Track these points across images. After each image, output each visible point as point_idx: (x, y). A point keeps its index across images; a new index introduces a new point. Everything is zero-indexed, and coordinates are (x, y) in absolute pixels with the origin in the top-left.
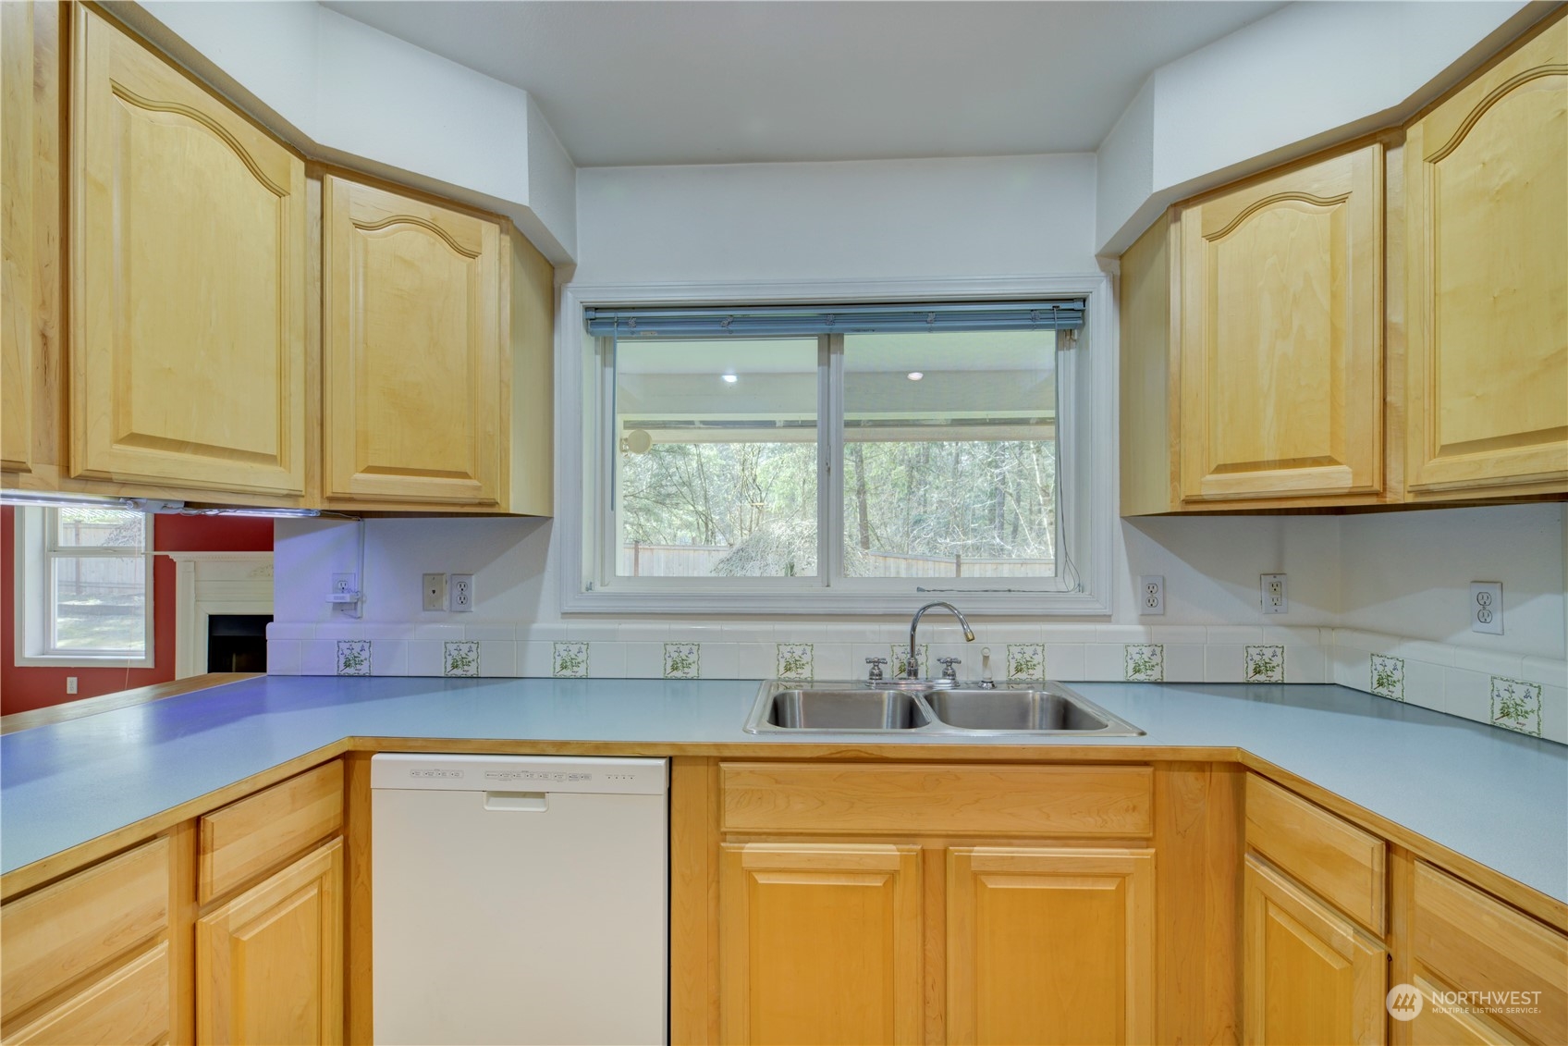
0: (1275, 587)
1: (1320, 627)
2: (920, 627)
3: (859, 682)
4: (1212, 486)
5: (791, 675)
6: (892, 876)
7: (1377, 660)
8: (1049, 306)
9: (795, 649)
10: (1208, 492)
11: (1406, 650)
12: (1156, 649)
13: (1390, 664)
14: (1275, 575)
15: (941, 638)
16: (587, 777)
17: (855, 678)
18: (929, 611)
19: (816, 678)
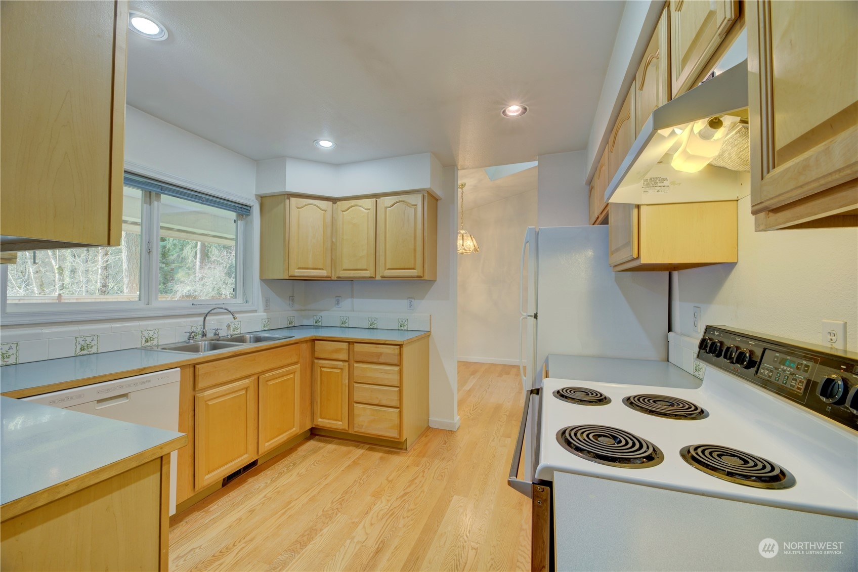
0: (293, 300)
1: (301, 310)
2: (207, 318)
3: (185, 342)
4: (298, 273)
5: (147, 344)
6: (247, 389)
7: (315, 317)
8: (241, 206)
9: (150, 332)
10: (296, 274)
11: (322, 314)
12: (269, 319)
13: (318, 317)
14: (292, 297)
15: (212, 322)
16: (149, 381)
17: (177, 341)
18: (213, 311)
19: (160, 344)
